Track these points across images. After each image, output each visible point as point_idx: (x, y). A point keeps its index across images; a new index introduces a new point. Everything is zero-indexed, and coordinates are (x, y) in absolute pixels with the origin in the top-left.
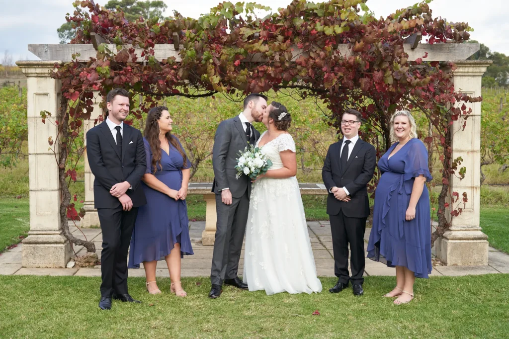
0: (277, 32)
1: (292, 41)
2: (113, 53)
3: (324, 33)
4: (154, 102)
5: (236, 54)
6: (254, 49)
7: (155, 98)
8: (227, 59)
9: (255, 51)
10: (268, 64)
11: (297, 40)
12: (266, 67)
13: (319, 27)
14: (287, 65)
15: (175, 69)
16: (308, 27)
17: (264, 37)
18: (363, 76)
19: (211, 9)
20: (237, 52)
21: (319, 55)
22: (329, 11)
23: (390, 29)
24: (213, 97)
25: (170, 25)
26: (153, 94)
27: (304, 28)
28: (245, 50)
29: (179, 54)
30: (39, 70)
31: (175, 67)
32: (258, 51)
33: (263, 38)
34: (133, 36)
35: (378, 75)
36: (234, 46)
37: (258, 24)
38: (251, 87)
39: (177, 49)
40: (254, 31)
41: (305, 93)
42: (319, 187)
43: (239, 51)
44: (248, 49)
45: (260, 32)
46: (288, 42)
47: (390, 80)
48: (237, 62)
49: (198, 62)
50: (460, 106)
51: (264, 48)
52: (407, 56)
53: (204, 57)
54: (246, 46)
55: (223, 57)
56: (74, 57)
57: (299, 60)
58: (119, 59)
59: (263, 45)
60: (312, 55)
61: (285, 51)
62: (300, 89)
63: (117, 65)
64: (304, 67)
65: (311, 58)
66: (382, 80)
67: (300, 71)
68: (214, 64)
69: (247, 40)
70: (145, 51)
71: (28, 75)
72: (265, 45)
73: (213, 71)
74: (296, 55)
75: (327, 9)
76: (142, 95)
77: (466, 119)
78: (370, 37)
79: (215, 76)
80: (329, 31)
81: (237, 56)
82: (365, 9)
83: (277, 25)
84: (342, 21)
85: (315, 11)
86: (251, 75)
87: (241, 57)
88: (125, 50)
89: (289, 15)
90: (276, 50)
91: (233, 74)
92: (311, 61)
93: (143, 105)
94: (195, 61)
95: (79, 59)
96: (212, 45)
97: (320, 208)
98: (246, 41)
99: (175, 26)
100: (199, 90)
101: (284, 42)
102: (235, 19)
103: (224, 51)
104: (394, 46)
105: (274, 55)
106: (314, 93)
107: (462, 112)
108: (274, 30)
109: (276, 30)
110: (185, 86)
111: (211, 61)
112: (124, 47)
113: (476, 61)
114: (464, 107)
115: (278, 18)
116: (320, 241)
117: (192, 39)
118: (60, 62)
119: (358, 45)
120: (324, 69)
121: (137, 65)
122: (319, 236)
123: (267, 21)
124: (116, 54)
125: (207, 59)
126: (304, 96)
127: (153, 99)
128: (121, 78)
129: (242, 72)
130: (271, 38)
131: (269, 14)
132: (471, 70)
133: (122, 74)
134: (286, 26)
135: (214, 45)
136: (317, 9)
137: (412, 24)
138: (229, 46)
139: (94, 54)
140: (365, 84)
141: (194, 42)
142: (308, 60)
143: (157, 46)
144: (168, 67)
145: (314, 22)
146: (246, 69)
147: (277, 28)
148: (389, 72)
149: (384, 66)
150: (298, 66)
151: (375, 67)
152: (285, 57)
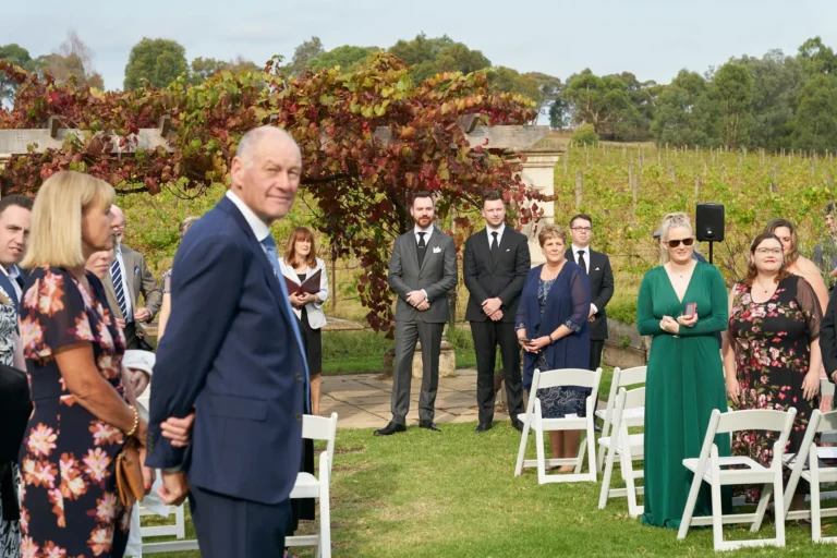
0: (301, 111)
1: (318, 125)
2: (80, 142)
3: (360, 114)
11: (324, 122)
13: (353, 108)
14: (315, 156)
15: (170, 164)
17: (285, 120)
18: (409, 169)
21: (354, 144)
22: (364, 85)
23: (445, 108)
29: (167, 143)
31: (168, 160)
33: (284, 122)
35: (426, 169)
37: (274, 102)
39: (164, 135)
40: (269, 112)
45: (278, 113)
46: (314, 125)
47: (445, 175)
50: (531, 206)
52: (467, 144)
53: (208, 147)
56: (29, 148)
57: (329, 151)
58: (92, 150)
60: (345, 143)
64: (335, 159)
65: (345, 147)
66: (434, 173)
67: (330, 164)
68: (223, 156)
70: (124, 139)
74: (326, 142)
75: (362, 81)
77: (537, 222)
78: (421, 121)
80: (367, 113)
83: (299, 103)
84: (382, 99)
85: (345, 85)
88: (97, 138)
89: (315, 91)
90: (301, 138)
92: (344, 152)
94: (198, 153)
95: (36, 150)
96: (214, 130)
99: (161, 104)
101: (309, 126)
103: (231, 138)
104: (450, 132)
107: (533, 214)
108: (296, 110)
109: (298, 112)
111: (220, 153)
113: (546, 149)
114: (535, 207)
115: (299, 94)
117: (187, 123)
118: (10, 156)
119: (406, 131)
120: (361, 162)
121: (114, 158)
125: (214, 150)
130: (293, 121)
132: (540, 159)
133: (96, 171)
134: (312, 105)
135: (217, 131)
136: (346, 82)
137: (470, 102)
138: (237, 132)
139: (57, 145)
140: (413, 179)
142: (341, 150)
143: (142, 131)
144: (159, 161)
145: (346, 99)
147: (298, 107)
148: (444, 165)
149: (437, 156)
150: (329, 159)
151: (426, 158)
152: (312, 147)
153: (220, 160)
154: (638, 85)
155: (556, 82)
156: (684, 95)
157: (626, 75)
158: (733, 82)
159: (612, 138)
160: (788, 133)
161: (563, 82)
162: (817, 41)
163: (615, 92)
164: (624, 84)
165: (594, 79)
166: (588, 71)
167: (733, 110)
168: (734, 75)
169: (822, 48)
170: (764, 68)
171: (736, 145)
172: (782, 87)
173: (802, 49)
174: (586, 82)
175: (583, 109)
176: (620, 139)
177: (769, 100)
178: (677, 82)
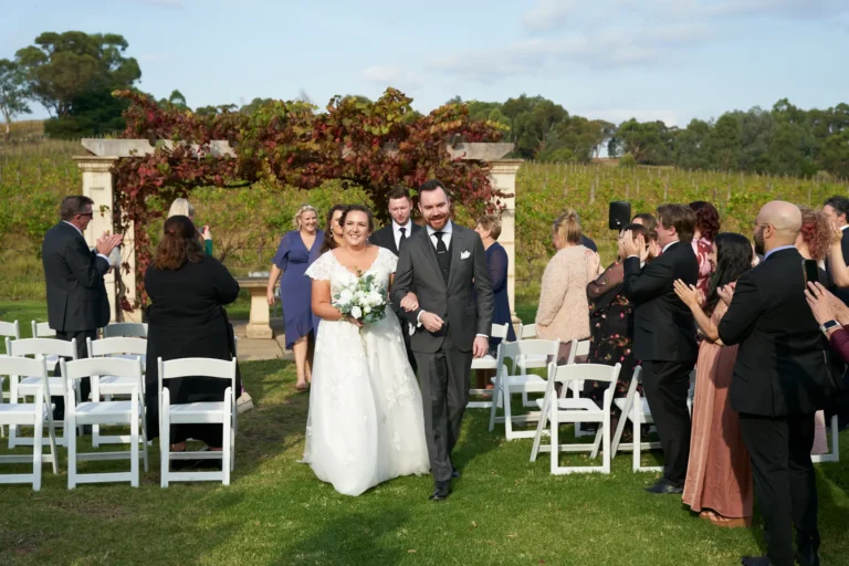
0: (329, 130)
1: (342, 140)
2: (169, 149)
3: (371, 133)
6: (307, 147)
8: (281, 158)
9: (307, 149)
10: (319, 163)
11: (347, 139)
12: (317, 165)
13: (366, 128)
14: (337, 163)
15: (231, 166)
16: (357, 127)
18: (407, 173)
20: (290, 150)
21: (366, 154)
23: (433, 129)
24: (251, 188)
27: (353, 128)
28: (297, 148)
29: (233, 151)
30: (95, 165)
31: (231, 163)
32: (311, 149)
33: (315, 137)
35: (420, 173)
36: (288, 144)
37: (309, 123)
38: (304, 184)
39: (231, 145)
40: (306, 130)
41: (346, 183)
43: (292, 149)
44: (300, 147)
45: (311, 131)
46: (337, 140)
48: (290, 160)
49: (254, 159)
51: (316, 147)
52: (449, 156)
53: (259, 155)
54: (299, 144)
55: (278, 155)
56: (131, 152)
57: (348, 158)
58: (175, 155)
59: (315, 143)
60: (360, 153)
61: (335, 149)
62: (341, 180)
63: (174, 161)
64: (353, 164)
65: (360, 156)
66: (425, 176)
68: (269, 162)
69: (300, 138)
70: (201, 147)
71: (83, 170)
72: (317, 143)
73: (269, 169)
74: (347, 152)
75: (374, 110)
78: (415, 138)
79: (272, 174)
80: (376, 131)
81: (289, 155)
82: (409, 109)
83: (327, 124)
84: (387, 122)
86: (304, 172)
87: (294, 155)
88: (181, 147)
89: (339, 116)
90: (327, 148)
91: (287, 171)
92: (359, 160)
94: (251, 158)
95: (136, 154)
98: (299, 140)
99: (229, 124)
101: (334, 141)
102: (286, 116)
103: (277, 149)
104: (437, 147)
105: (325, 153)
106: (356, 184)
107: (498, 207)
108: (325, 129)
111: (267, 159)
112: (180, 143)
113: (511, 160)
115: (328, 117)
117: (246, 137)
118: (117, 158)
119: (403, 145)
120: (371, 167)
121: (193, 161)
123: (317, 120)
124: (173, 150)
125: (264, 156)
127: (184, 189)
129: (298, 170)
130: (321, 137)
132: (506, 167)
133: (179, 170)
134: (336, 125)
135: (267, 143)
137: (452, 126)
138: (282, 144)
139: (151, 150)
141: (249, 140)
142: (356, 158)
143: (212, 142)
144: (224, 163)
145: (361, 122)
146: (299, 166)
147: (327, 127)
148: (432, 170)
149: (427, 164)
150: (348, 164)
151: (419, 165)
152: (335, 156)
153: (267, 164)
154: (666, 128)
155: (612, 126)
156: (695, 135)
157: (658, 122)
158: (727, 127)
159: (647, 163)
160: (763, 161)
161: (617, 126)
162: (785, 101)
163: (651, 133)
164: (657, 128)
165: (637, 124)
166: (634, 120)
167: (727, 146)
168: (729, 122)
169: (789, 105)
170: (749, 118)
171: (728, 167)
172: (760, 131)
173: (775, 106)
174: (632, 126)
175: (629, 143)
176: (653, 164)
177: (752, 139)
178: (690, 127)
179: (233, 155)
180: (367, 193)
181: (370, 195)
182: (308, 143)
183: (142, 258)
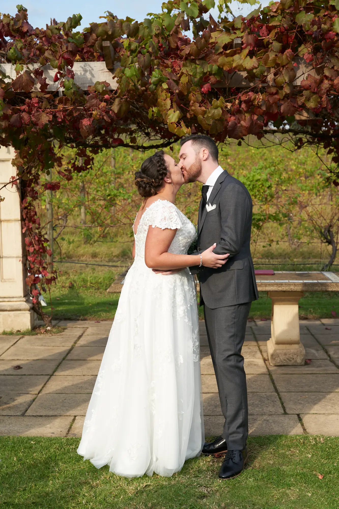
1: (295, 50)
2: (9, 78)
4: (89, 157)
5: (205, 74)
6: (234, 65)
7: (91, 151)
8: (190, 83)
9: (235, 68)
10: (255, 90)
11: (304, 49)
12: (252, 95)
14: (287, 90)
15: (106, 101)
16: (323, 26)
17: (250, 45)
19: (164, 3)
20: (205, 71)
24: (172, 149)
25: (100, 30)
26: (86, 146)
27: (315, 27)
28: (219, 66)
29: (113, 78)
31: (106, 96)
32: (241, 68)
33: (249, 47)
34: (41, 50)
36: (202, 61)
37: (239, 25)
38: (229, 129)
39: (111, 70)
40: (233, 36)
41: (300, 140)
42: (330, 279)
43: (209, 70)
44: (224, 65)
45: (242, 37)
46: (288, 52)
48: (206, 88)
49: (144, 88)
51: (250, 63)
53: (153, 80)
54: (221, 59)
55: (184, 80)
57: (306, 82)
58: (17, 86)
59: (248, 57)
60: (327, 72)
61: (283, 67)
62: (294, 135)
64: (314, 93)
65: (327, 77)
67: (308, 99)
68: (169, 90)
69: (222, 50)
70: (59, 73)
72: (251, 58)
73: (169, 102)
74: (304, 74)
76: (72, 147)
79: (173, 110)
81: (205, 78)
83: (270, 25)
85: (332, 2)
86: (229, 107)
87: (213, 79)
88: (28, 73)
89: (290, 7)
90: (269, 65)
91: (200, 106)
92: (326, 84)
93: (72, 161)
94: (139, 87)
96: (166, 61)
97: (317, 297)
98: (221, 53)
99: (106, 33)
100: (151, 138)
101: (282, 51)
102: (202, 19)
103: (184, 70)
105: (266, 74)
106: (314, 139)
108: (265, 33)
109: (268, 35)
110: (131, 134)
111: (165, 86)
112: (28, 68)
115: (272, 14)
116: (329, 356)
117: (132, 52)
121: (48, 96)
122: (326, 347)
123: (253, 19)
124: (14, 78)
125: (159, 82)
126: (299, 144)
127: (88, 153)
128: (21, 118)
129: (215, 102)
131: (257, 8)
133: (24, 111)
134: (285, 26)
135: (169, 62)
138: (193, 61)
141: (137, 56)
142: (321, 81)
144: (96, 97)
145: (330, 18)
146: (221, 98)
147: (270, 29)
150: (305, 93)
152: (284, 78)
153: (164, 94)
179: (114, 85)
180: (329, 153)
181: (333, 155)
182: (236, 57)
183: (31, 244)
